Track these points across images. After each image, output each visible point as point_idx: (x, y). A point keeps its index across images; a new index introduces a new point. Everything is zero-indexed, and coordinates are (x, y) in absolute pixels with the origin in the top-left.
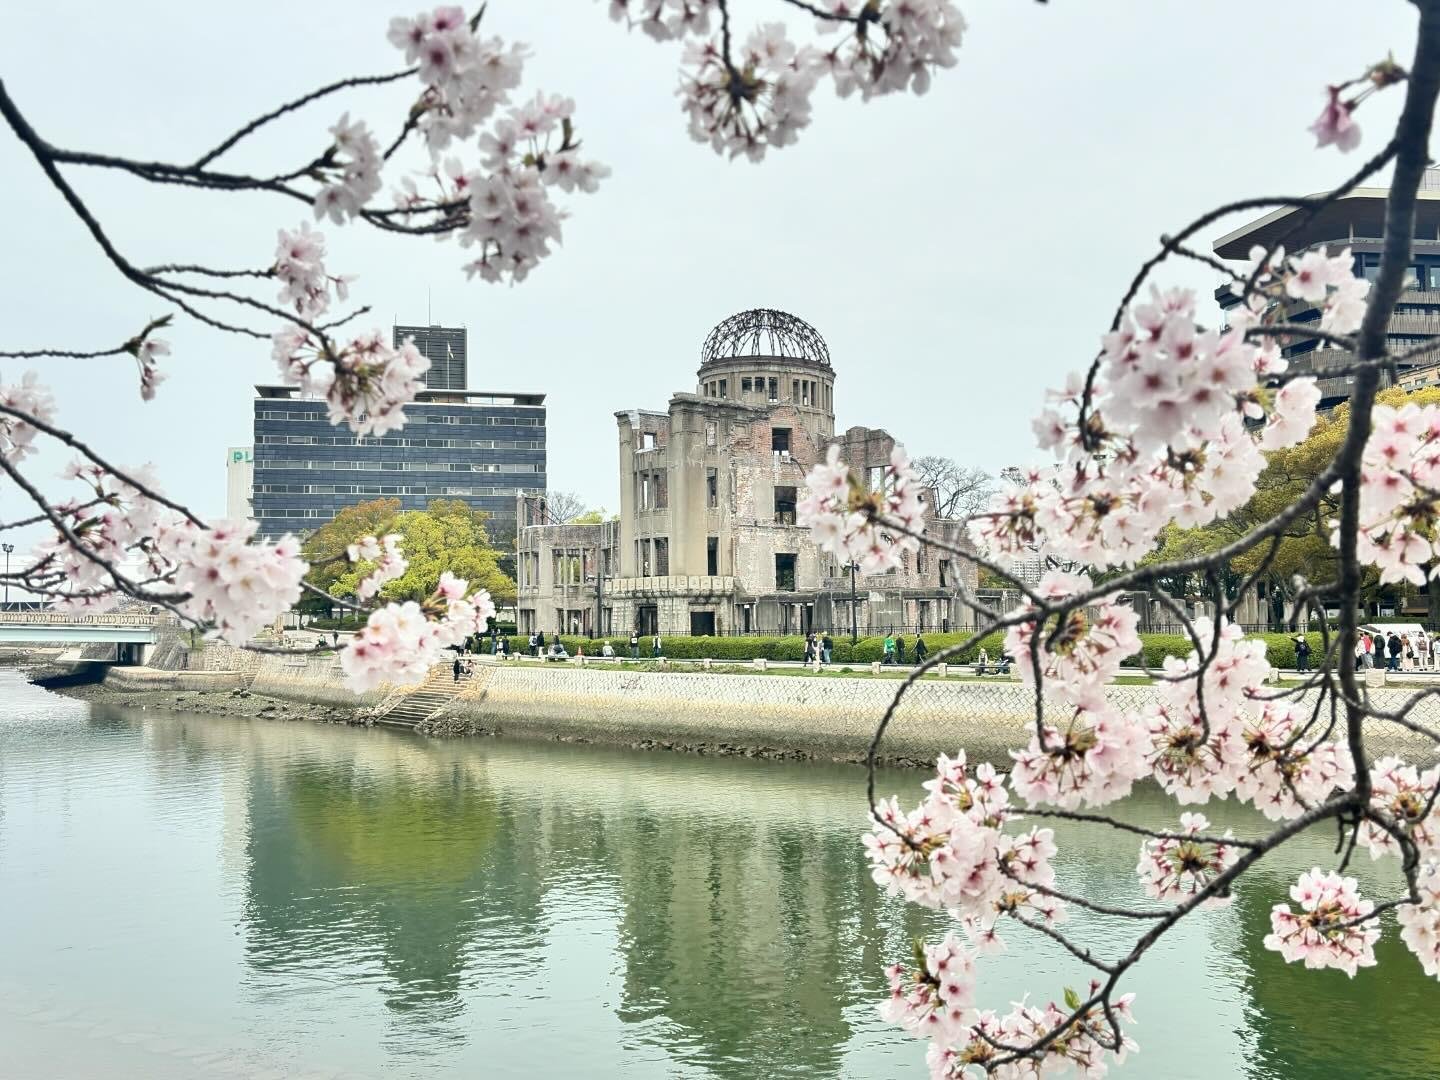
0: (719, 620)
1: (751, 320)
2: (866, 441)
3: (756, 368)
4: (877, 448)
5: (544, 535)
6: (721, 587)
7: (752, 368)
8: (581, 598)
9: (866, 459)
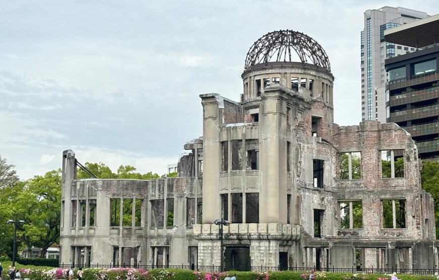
0: (291, 259)
1: (278, 38)
2: (379, 131)
3: (303, 72)
4: (390, 136)
5: (102, 187)
6: (289, 233)
7: (300, 71)
8: (133, 238)
9: (379, 144)
